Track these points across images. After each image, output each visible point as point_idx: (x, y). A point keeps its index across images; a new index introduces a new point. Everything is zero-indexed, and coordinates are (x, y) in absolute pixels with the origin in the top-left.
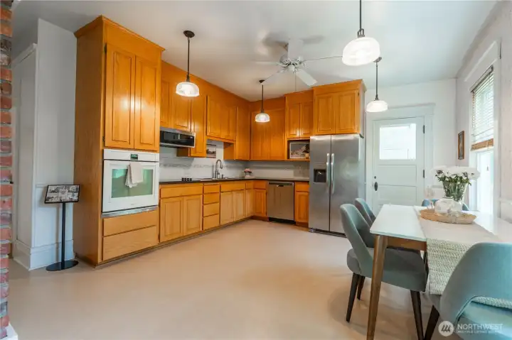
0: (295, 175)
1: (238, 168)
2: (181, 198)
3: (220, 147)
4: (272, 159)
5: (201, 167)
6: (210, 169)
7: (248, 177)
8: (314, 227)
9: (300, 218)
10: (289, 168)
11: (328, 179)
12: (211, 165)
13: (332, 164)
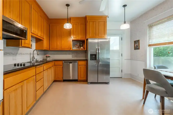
0: (72, 57)
1: (42, 54)
2: (21, 84)
3: (34, 42)
4: (63, 49)
5: (24, 54)
6: (29, 56)
7: (48, 59)
8: (90, 82)
9: (81, 78)
10: (69, 54)
11: (97, 58)
12: (29, 53)
13: (99, 51)
